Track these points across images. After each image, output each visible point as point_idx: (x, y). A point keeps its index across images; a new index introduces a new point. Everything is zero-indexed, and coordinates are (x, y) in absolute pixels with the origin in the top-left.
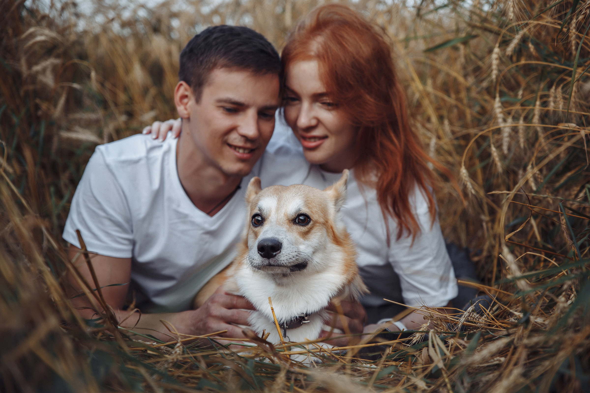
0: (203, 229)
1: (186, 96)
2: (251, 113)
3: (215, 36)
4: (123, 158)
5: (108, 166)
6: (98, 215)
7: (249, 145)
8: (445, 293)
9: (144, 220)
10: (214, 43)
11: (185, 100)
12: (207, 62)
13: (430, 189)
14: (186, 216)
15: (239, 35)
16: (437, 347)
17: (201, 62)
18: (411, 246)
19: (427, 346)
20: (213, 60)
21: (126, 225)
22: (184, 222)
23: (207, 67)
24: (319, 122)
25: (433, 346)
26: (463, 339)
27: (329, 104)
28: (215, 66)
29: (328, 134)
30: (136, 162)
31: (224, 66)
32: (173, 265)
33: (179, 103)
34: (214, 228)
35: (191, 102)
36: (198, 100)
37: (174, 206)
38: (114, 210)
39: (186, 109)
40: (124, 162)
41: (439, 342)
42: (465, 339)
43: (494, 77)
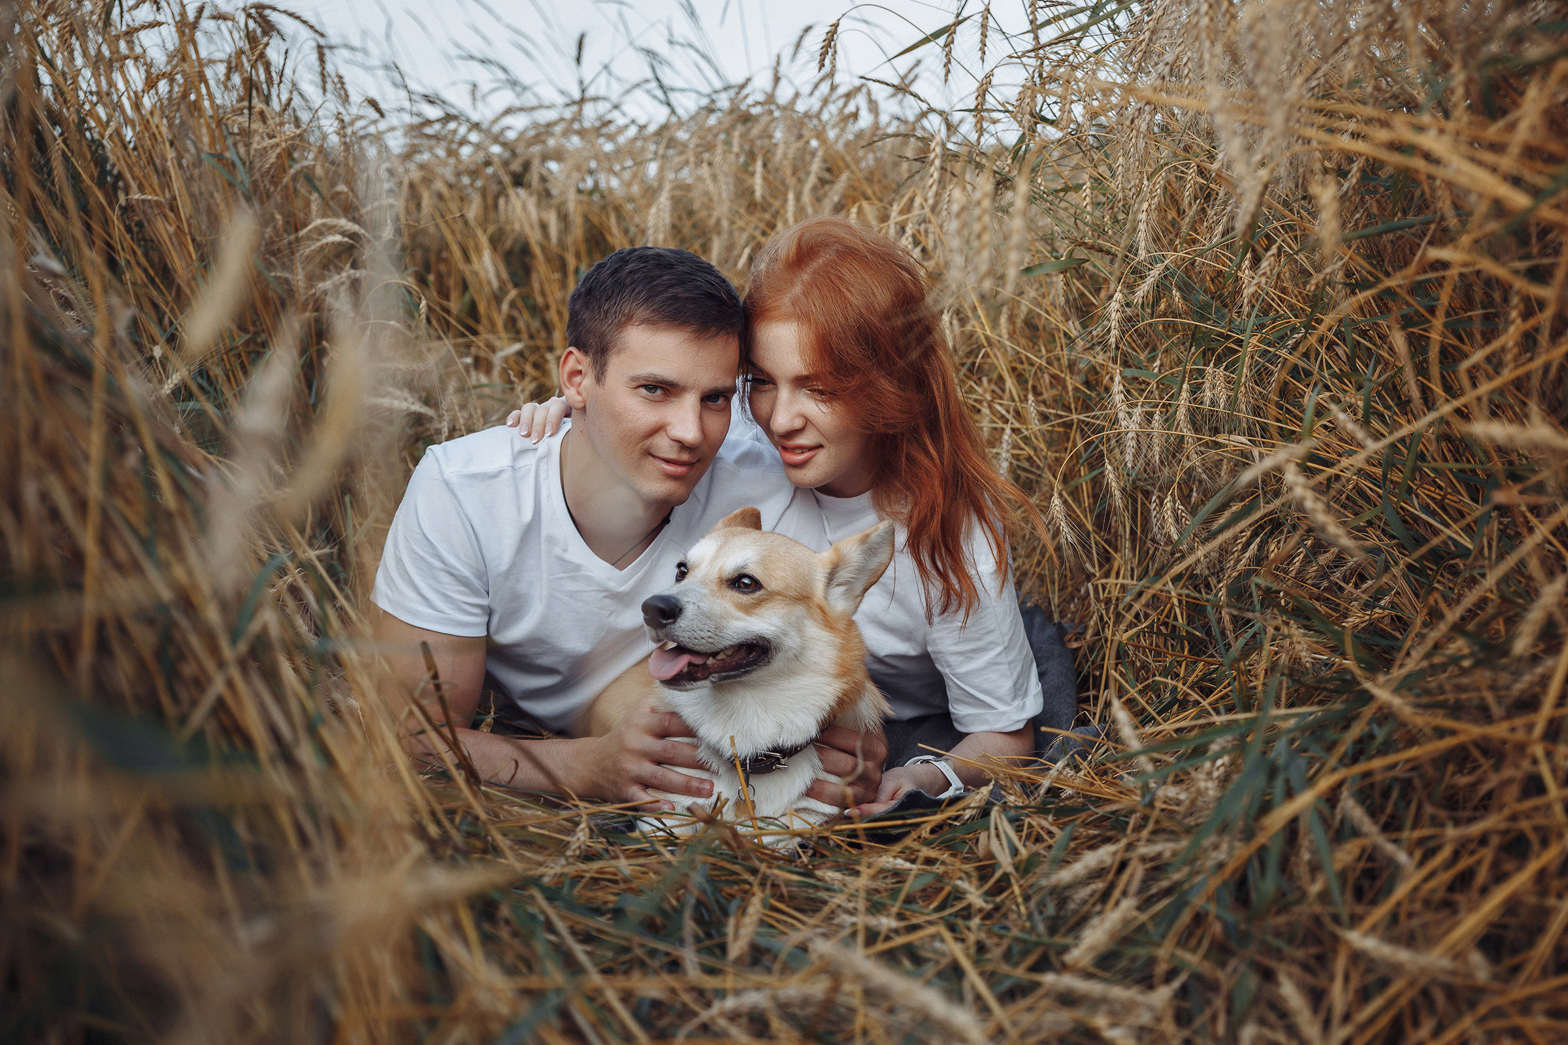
0: (606, 590)
1: (579, 372)
2: (690, 401)
4: (473, 469)
5: (447, 483)
6: (430, 566)
7: (685, 457)
9: (507, 574)
11: (578, 379)
12: (615, 313)
13: (999, 525)
14: (578, 567)
16: (1003, 836)
18: (963, 628)
19: (988, 829)
20: (627, 311)
21: (476, 583)
22: (574, 579)
24: (807, 422)
25: (998, 836)
26: (1046, 820)
27: (821, 392)
28: (629, 318)
29: (824, 442)
30: (495, 476)
31: (644, 321)
32: (556, 650)
33: (568, 384)
34: (624, 588)
35: (587, 381)
36: (600, 377)
37: (557, 551)
38: (459, 558)
39: (579, 393)
40: (474, 476)
41: (1007, 828)
42: (1050, 818)
43: (1113, 340)
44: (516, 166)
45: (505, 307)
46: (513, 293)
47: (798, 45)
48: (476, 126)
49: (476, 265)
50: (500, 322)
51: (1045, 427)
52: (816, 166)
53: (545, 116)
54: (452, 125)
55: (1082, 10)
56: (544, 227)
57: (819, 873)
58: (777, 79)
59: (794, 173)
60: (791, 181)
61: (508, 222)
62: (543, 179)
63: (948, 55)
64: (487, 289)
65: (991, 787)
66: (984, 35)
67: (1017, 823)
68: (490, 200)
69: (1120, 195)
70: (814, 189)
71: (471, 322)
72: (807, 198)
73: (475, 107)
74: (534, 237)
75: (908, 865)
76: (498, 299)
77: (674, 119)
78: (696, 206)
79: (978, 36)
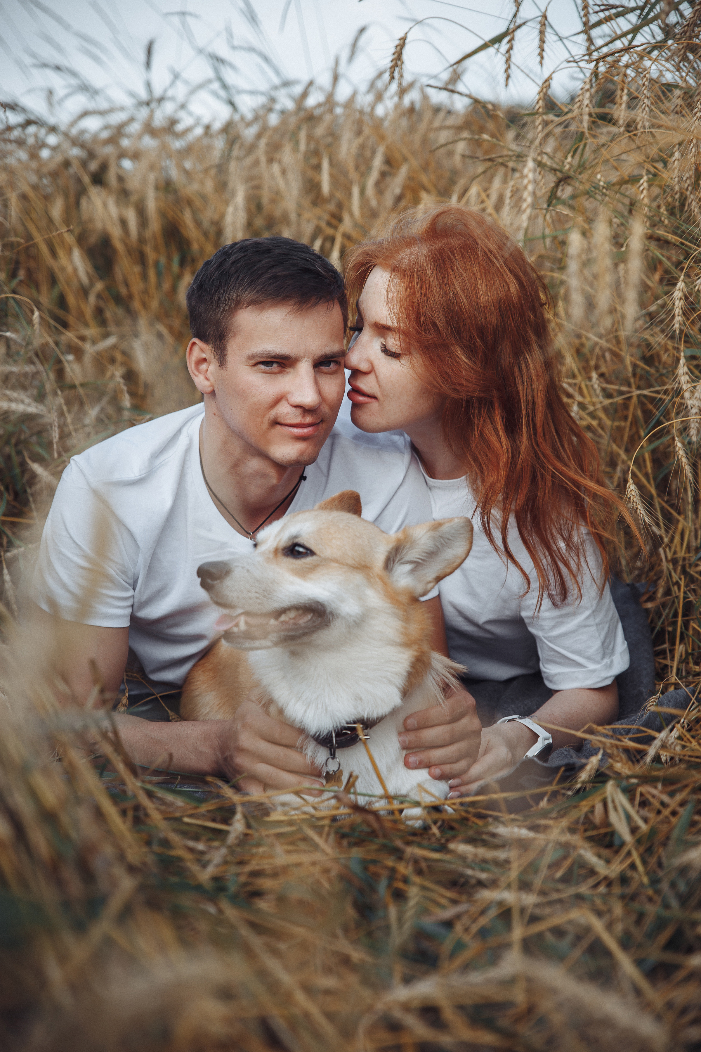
1: (205, 360)
2: (304, 369)
3: (233, 258)
7: (308, 419)
8: (611, 665)
10: (232, 270)
11: (204, 366)
12: (225, 300)
15: (269, 251)
16: (620, 808)
17: (218, 301)
20: (234, 297)
23: (227, 308)
25: (615, 808)
26: (656, 788)
31: (251, 303)
33: (196, 373)
36: (222, 361)
37: (204, 531)
39: (207, 379)
41: (622, 799)
42: (660, 786)
43: (677, 326)
44: (93, 166)
45: (92, 299)
46: (99, 286)
47: (354, 46)
48: (53, 129)
49: (63, 260)
50: (88, 311)
51: (607, 402)
52: (378, 162)
53: (117, 118)
54: (32, 129)
55: (633, 10)
56: (124, 223)
57: (452, 846)
58: (336, 78)
59: (357, 168)
60: (353, 175)
61: (91, 220)
62: (121, 179)
63: (508, 60)
64: (75, 283)
65: (600, 756)
66: (542, 41)
67: (629, 792)
68: (72, 199)
69: (677, 188)
70: (377, 184)
71: (60, 312)
72: (370, 191)
73: (51, 112)
74: (116, 233)
75: (531, 834)
76: (84, 292)
77: (237, 117)
78: (265, 200)
79: (537, 42)
